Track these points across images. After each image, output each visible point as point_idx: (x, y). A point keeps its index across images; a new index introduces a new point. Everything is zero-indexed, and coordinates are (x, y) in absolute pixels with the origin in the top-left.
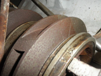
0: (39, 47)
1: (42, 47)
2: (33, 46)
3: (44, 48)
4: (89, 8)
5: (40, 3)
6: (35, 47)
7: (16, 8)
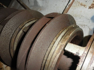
0: (11, 23)
1: (13, 23)
2: (8, 22)
3: (14, 24)
4: (56, 5)
5: (23, 3)
6: (9, 22)
7: (5, 7)
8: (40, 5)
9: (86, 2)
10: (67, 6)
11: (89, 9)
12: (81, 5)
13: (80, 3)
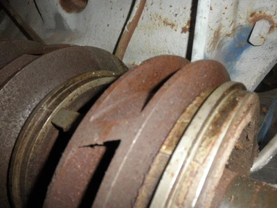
8: (70, 27)
9: (176, 15)
10: (126, 28)
11: (182, 33)
12: (165, 23)
13: (163, 19)
